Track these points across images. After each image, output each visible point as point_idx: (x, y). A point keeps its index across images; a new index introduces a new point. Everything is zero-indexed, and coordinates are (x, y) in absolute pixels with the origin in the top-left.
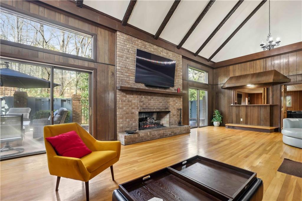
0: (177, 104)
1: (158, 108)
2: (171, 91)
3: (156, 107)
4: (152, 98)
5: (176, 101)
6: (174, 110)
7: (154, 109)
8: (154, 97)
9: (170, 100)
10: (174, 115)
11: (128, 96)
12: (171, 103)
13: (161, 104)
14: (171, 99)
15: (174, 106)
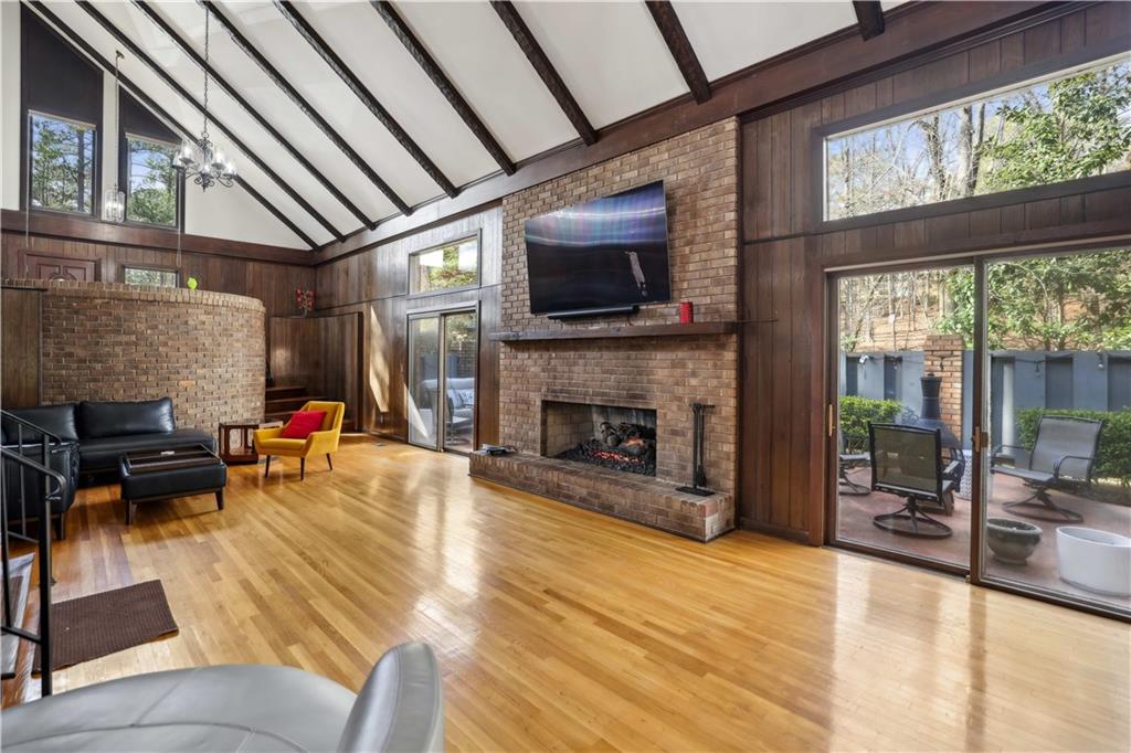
0: (694, 382)
1: (598, 394)
2: (661, 322)
3: (591, 390)
4: (580, 358)
5: (690, 365)
6: (674, 408)
7: (586, 394)
8: (589, 354)
9: (652, 364)
10: (674, 433)
11: (520, 355)
12: (661, 374)
13: (613, 377)
14: (660, 355)
15: (679, 390)
